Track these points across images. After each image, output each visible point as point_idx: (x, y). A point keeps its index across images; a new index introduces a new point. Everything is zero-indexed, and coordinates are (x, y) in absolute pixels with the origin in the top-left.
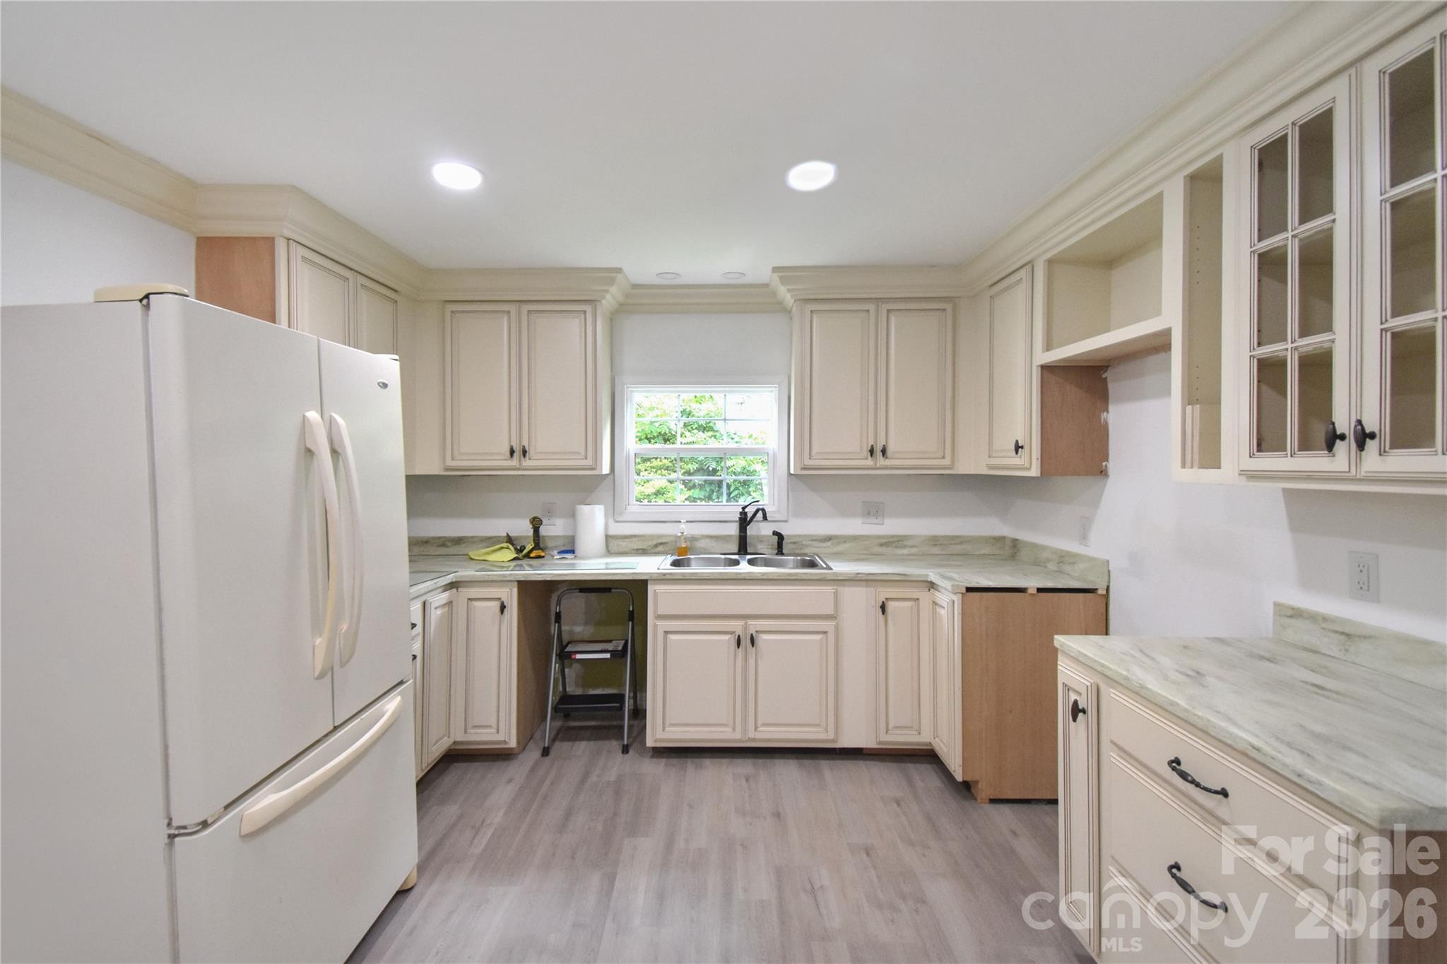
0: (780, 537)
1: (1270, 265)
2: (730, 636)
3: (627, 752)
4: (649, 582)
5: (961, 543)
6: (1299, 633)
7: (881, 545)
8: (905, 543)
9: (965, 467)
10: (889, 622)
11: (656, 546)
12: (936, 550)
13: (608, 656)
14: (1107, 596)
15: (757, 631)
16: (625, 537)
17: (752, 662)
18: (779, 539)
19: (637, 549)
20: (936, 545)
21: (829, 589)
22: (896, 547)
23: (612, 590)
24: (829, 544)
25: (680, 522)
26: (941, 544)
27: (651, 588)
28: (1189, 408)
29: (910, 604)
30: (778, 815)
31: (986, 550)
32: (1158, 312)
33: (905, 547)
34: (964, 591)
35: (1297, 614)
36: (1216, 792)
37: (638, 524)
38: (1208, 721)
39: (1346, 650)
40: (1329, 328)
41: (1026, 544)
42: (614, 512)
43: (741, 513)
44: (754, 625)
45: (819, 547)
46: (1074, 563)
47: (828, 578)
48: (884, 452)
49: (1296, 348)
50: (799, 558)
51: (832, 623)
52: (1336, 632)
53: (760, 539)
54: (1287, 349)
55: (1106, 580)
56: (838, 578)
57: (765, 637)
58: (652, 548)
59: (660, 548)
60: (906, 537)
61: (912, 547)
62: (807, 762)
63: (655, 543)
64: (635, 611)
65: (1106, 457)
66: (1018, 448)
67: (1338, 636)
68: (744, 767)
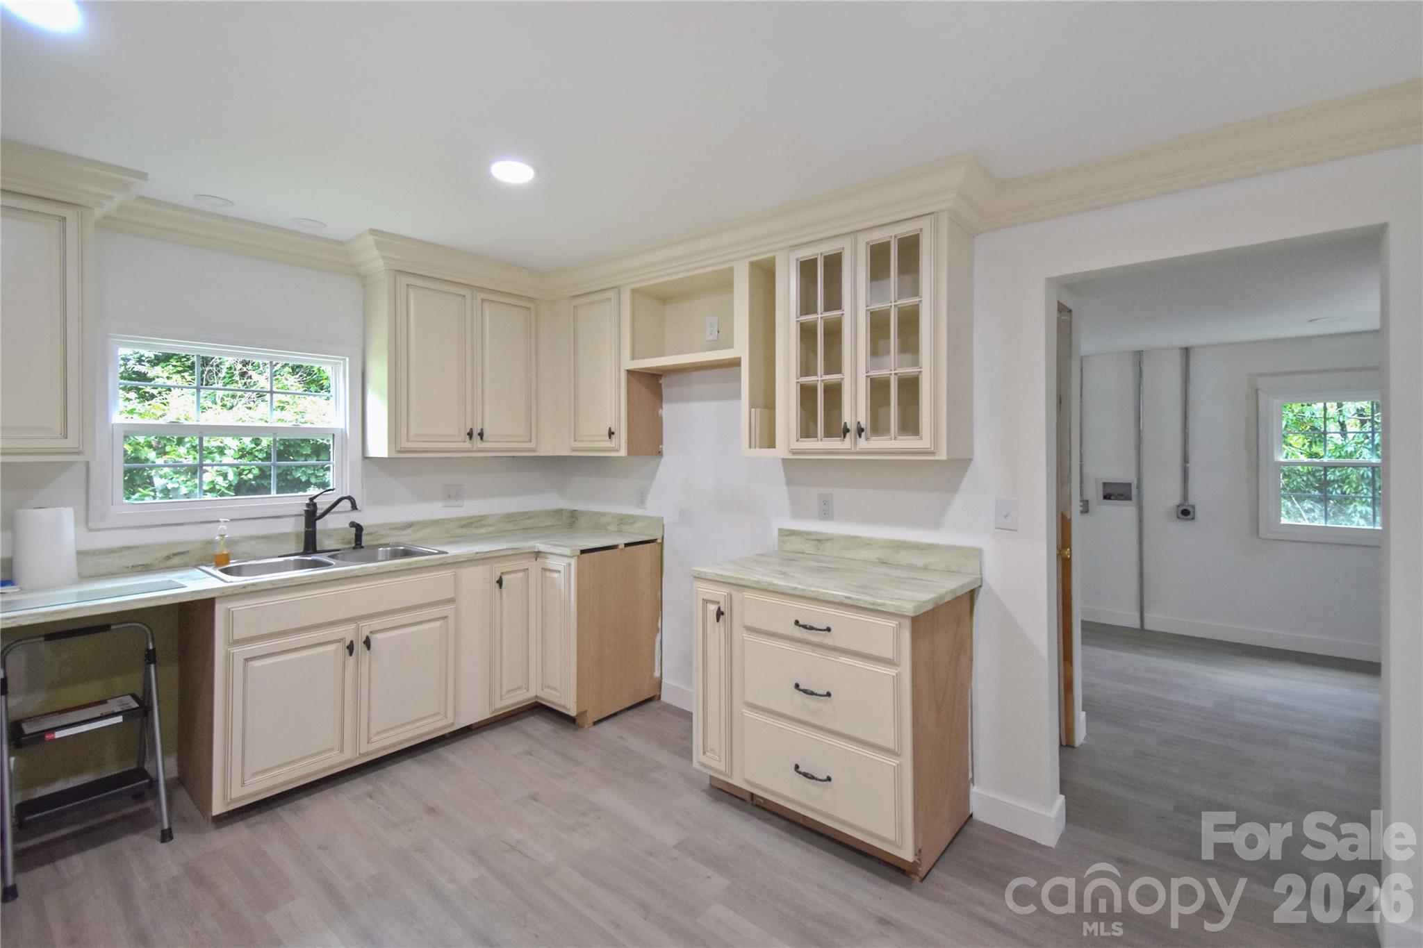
0: (358, 528)
1: (807, 332)
2: (338, 644)
3: (171, 838)
4: (217, 601)
5: (530, 518)
6: (795, 544)
7: (462, 527)
8: (483, 523)
9: (546, 450)
10: (504, 595)
11: (168, 558)
12: (511, 527)
13: (119, 719)
14: (662, 544)
15: (371, 632)
16: (111, 551)
17: (364, 667)
18: (357, 531)
19: (133, 566)
20: (509, 522)
21: (447, 573)
22: (476, 527)
23: (113, 627)
24: (409, 531)
25: (219, 521)
26: (514, 521)
27: (220, 610)
28: (753, 410)
29: (521, 574)
30: (432, 811)
31: (549, 522)
32: (729, 345)
33: (484, 526)
34: (579, 554)
35: (792, 533)
36: (824, 630)
37: (134, 531)
38: (818, 591)
39: (818, 549)
40: (839, 371)
41: (585, 513)
42: (86, 519)
43: (308, 505)
44: (366, 628)
45: (398, 535)
46: (634, 523)
47: (449, 562)
48: (481, 435)
49: (823, 380)
50: (389, 549)
51: (451, 606)
52: (813, 540)
53: (329, 534)
54: (818, 381)
55: (661, 532)
56: (459, 560)
57: (379, 636)
58: (159, 562)
59: (177, 560)
60: (484, 517)
61: (490, 525)
62: (424, 756)
63: (165, 553)
64: (157, 649)
65: (661, 442)
66: (611, 434)
67: (813, 542)
68: (358, 787)
